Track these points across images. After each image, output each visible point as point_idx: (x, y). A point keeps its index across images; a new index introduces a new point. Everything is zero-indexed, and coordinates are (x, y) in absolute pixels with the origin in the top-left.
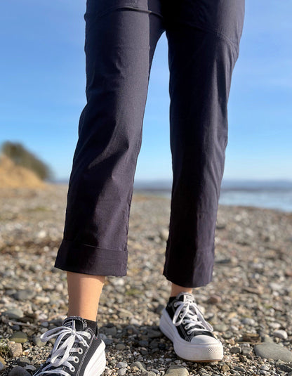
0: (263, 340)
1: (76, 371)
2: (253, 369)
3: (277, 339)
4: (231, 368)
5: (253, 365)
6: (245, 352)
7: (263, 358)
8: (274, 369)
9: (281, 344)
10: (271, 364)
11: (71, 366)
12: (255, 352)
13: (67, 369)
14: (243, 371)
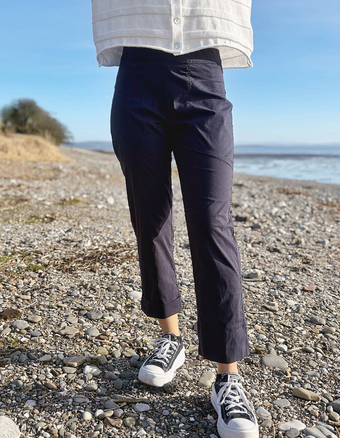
0: (269, 353)
1: (170, 363)
2: (258, 374)
3: (280, 352)
4: (243, 373)
5: (258, 371)
6: (254, 362)
7: (266, 366)
8: (272, 374)
9: (281, 356)
10: (270, 370)
11: (167, 360)
12: (261, 362)
13: (165, 361)
14: (250, 375)
